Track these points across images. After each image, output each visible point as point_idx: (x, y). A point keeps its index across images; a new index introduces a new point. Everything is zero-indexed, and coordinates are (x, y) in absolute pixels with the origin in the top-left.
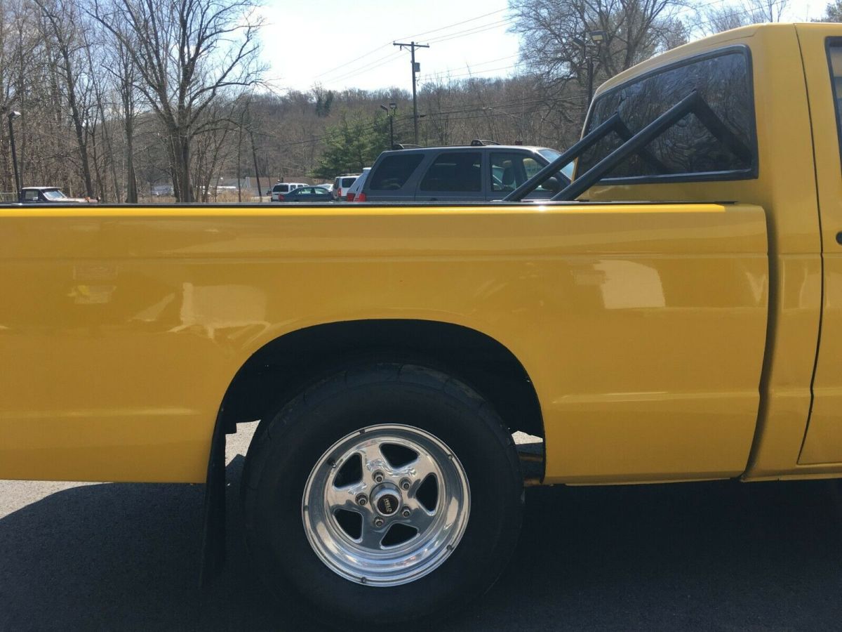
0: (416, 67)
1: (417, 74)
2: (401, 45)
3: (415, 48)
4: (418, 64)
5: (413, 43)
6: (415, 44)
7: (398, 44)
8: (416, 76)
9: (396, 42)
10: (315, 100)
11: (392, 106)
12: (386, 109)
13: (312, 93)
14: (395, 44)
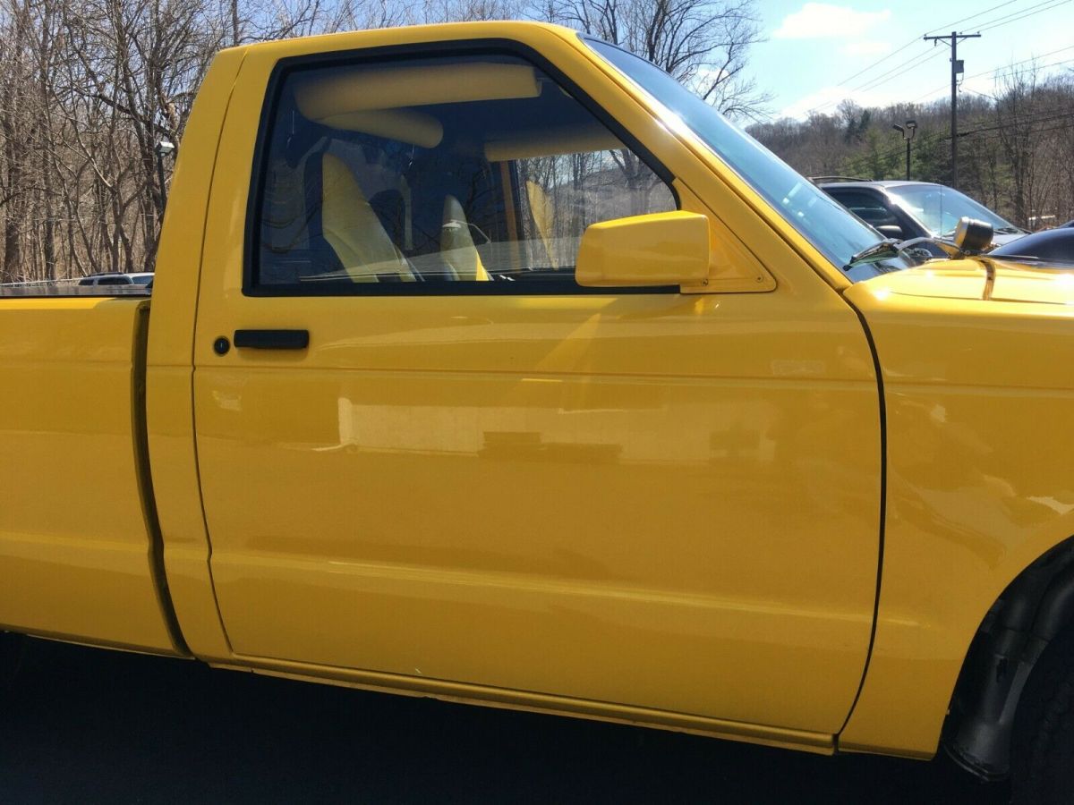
0: (958, 66)
1: (959, 76)
2: (936, 38)
3: (958, 40)
4: (962, 62)
5: (954, 33)
6: (958, 34)
7: (930, 38)
8: (957, 79)
9: (928, 36)
10: (845, 124)
11: (909, 125)
12: (902, 130)
13: (841, 115)
14: (926, 38)
